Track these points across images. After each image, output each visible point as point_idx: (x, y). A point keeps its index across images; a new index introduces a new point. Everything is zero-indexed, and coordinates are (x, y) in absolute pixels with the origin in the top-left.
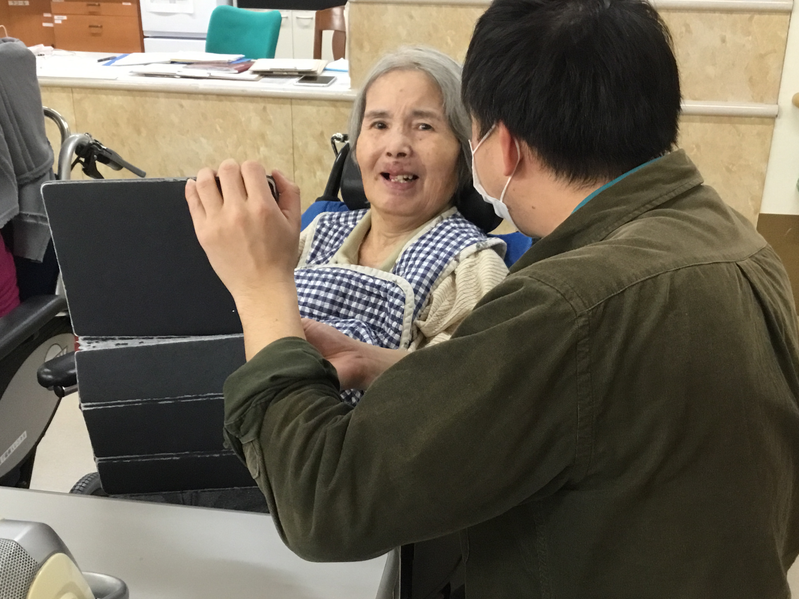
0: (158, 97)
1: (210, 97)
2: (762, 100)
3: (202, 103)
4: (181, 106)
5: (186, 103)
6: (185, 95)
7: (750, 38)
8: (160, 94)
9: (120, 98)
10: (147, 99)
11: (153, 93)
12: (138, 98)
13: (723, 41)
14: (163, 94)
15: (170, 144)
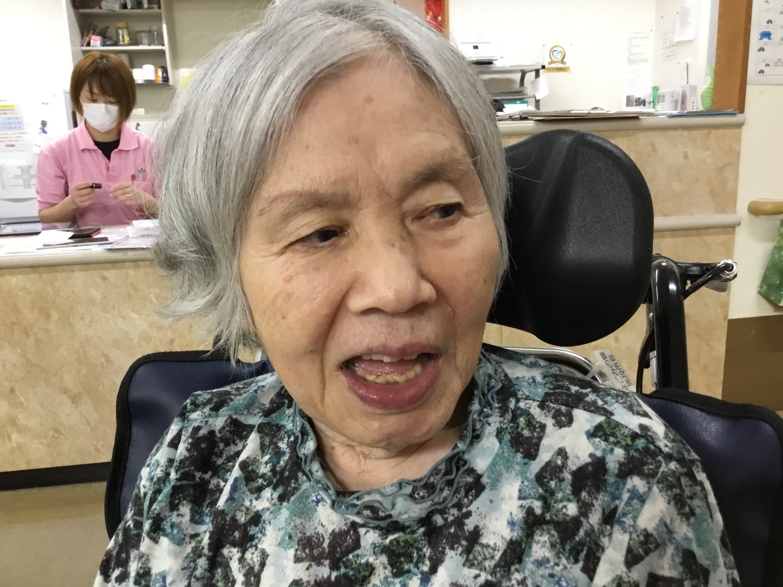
2: (723, 211)
7: (709, 152)
13: (686, 156)
15: (90, 326)
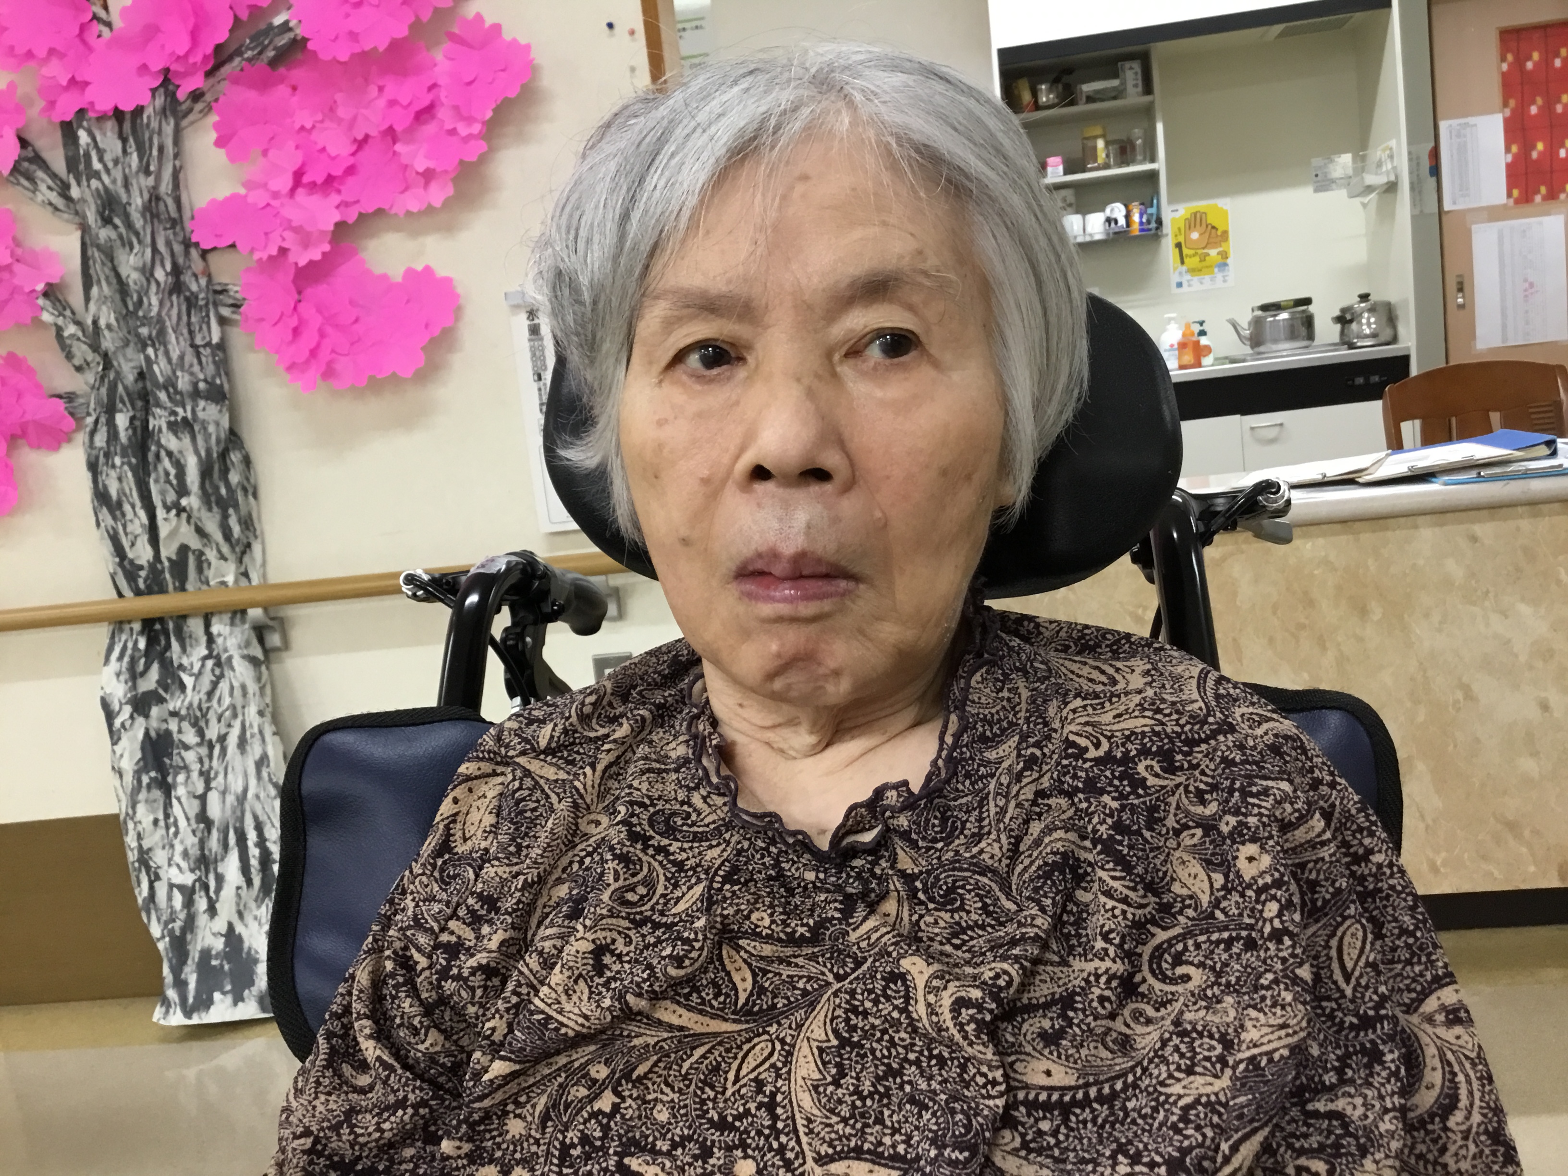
0: (1416, 527)
1: (1545, 508)
3: (1525, 524)
4: (1474, 539)
5: (1485, 530)
6: (1485, 513)
8: (1420, 520)
9: (1321, 541)
10: (1389, 534)
11: (1402, 520)
12: (1367, 538)
14: (1428, 517)
15: (1440, 630)
